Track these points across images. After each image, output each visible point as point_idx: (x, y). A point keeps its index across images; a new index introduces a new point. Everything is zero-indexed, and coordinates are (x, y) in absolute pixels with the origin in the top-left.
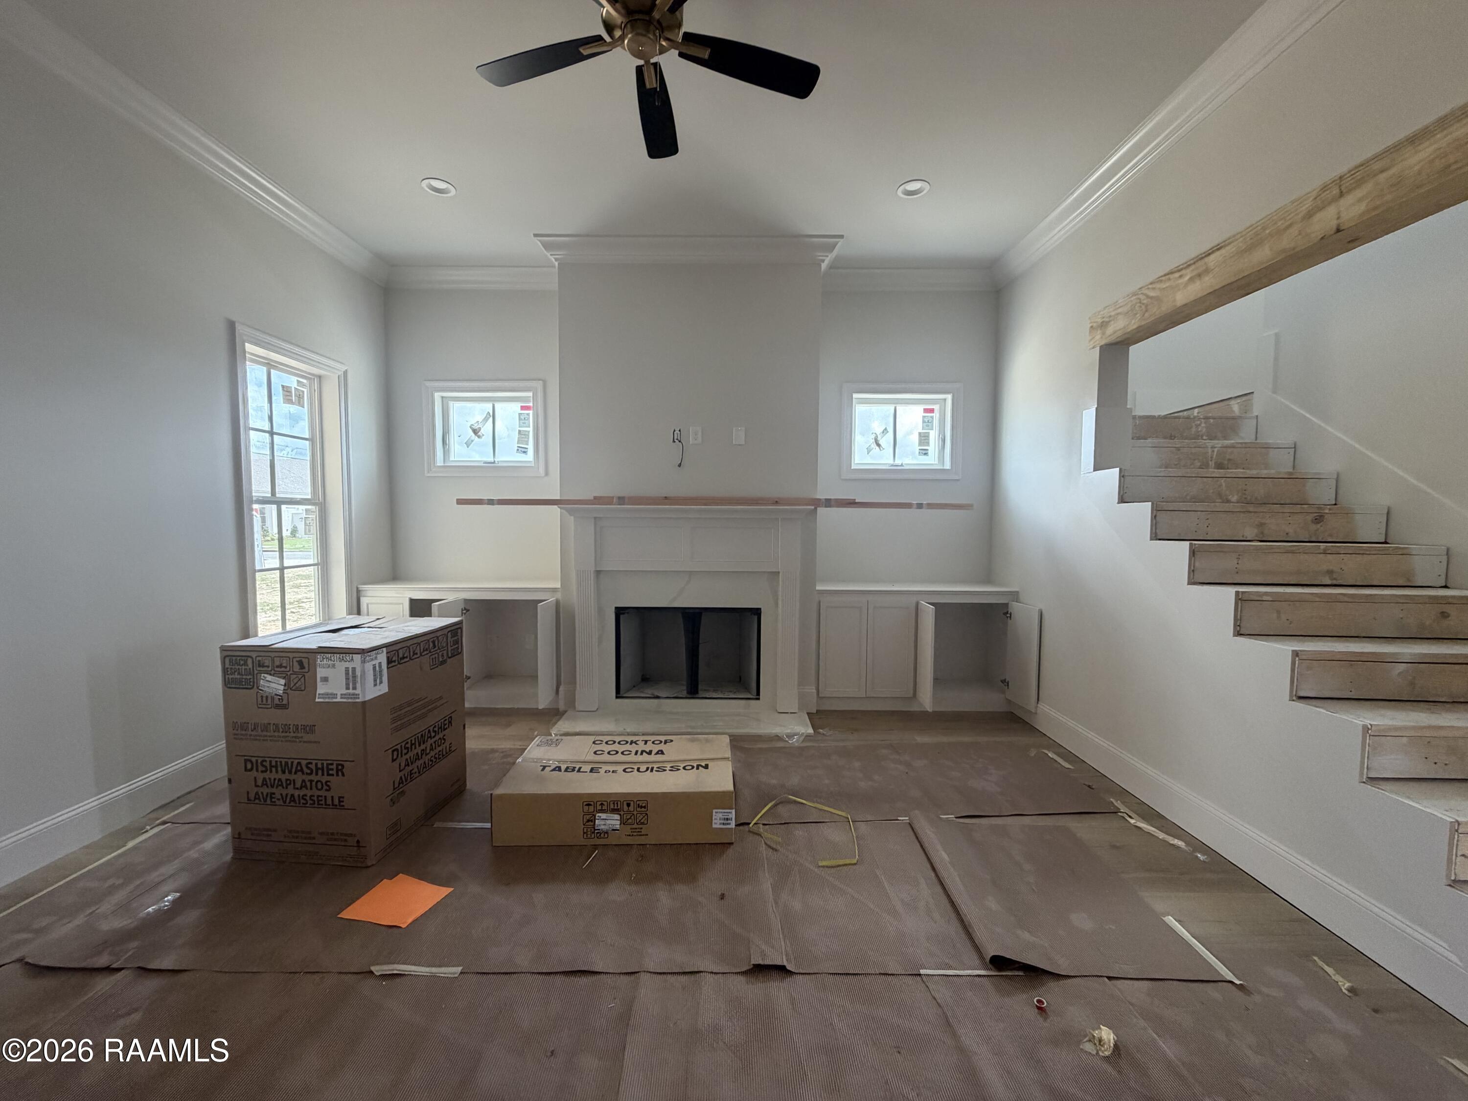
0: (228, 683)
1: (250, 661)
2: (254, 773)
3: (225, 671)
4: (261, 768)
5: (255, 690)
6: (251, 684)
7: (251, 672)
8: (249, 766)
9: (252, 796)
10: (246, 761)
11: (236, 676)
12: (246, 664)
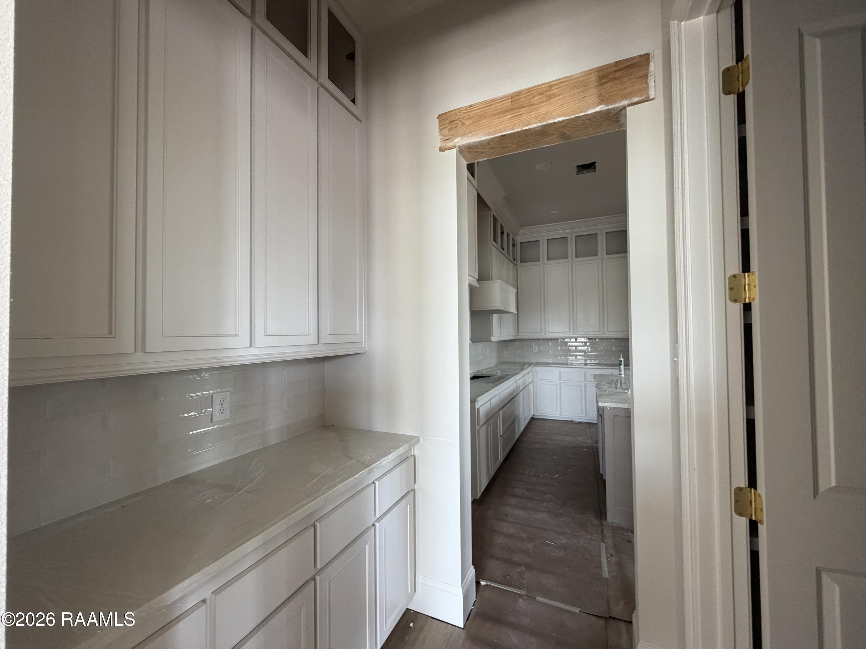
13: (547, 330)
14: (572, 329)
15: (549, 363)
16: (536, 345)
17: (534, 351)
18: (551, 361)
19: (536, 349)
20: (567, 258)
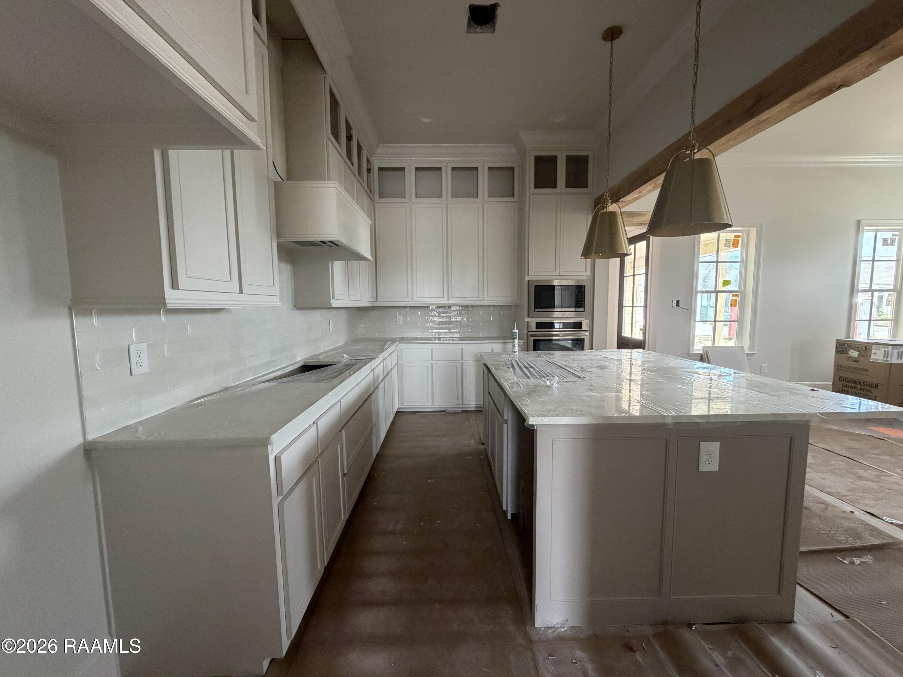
0: (837, 352)
1: (846, 345)
2: (842, 383)
3: (837, 347)
4: (845, 381)
5: (847, 355)
6: (845, 352)
7: (846, 349)
8: (841, 379)
9: (840, 390)
10: (840, 378)
11: (840, 349)
12: (844, 346)
13: (415, 294)
14: (446, 293)
15: (416, 339)
16: (400, 316)
17: (398, 323)
18: (420, 335)
19: (400, 319)
20: (441, 196)
